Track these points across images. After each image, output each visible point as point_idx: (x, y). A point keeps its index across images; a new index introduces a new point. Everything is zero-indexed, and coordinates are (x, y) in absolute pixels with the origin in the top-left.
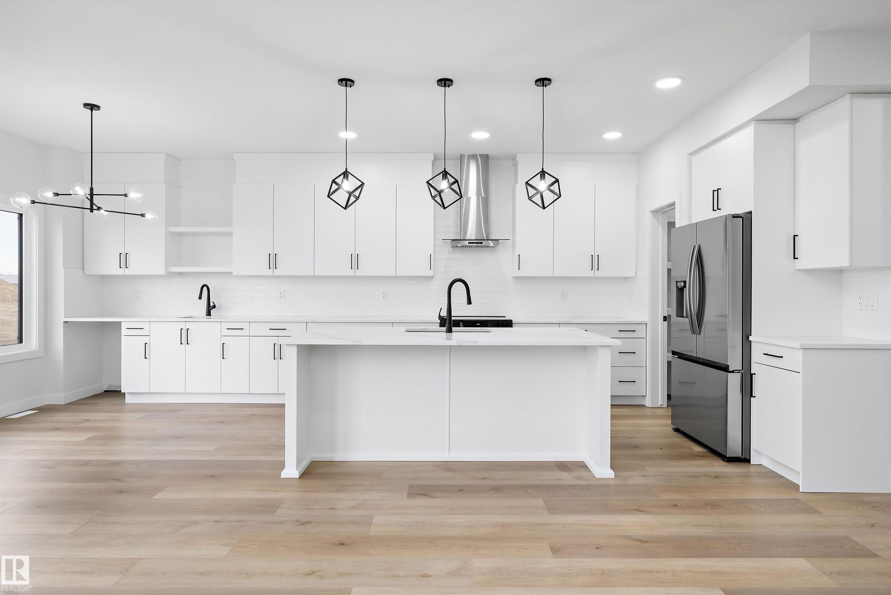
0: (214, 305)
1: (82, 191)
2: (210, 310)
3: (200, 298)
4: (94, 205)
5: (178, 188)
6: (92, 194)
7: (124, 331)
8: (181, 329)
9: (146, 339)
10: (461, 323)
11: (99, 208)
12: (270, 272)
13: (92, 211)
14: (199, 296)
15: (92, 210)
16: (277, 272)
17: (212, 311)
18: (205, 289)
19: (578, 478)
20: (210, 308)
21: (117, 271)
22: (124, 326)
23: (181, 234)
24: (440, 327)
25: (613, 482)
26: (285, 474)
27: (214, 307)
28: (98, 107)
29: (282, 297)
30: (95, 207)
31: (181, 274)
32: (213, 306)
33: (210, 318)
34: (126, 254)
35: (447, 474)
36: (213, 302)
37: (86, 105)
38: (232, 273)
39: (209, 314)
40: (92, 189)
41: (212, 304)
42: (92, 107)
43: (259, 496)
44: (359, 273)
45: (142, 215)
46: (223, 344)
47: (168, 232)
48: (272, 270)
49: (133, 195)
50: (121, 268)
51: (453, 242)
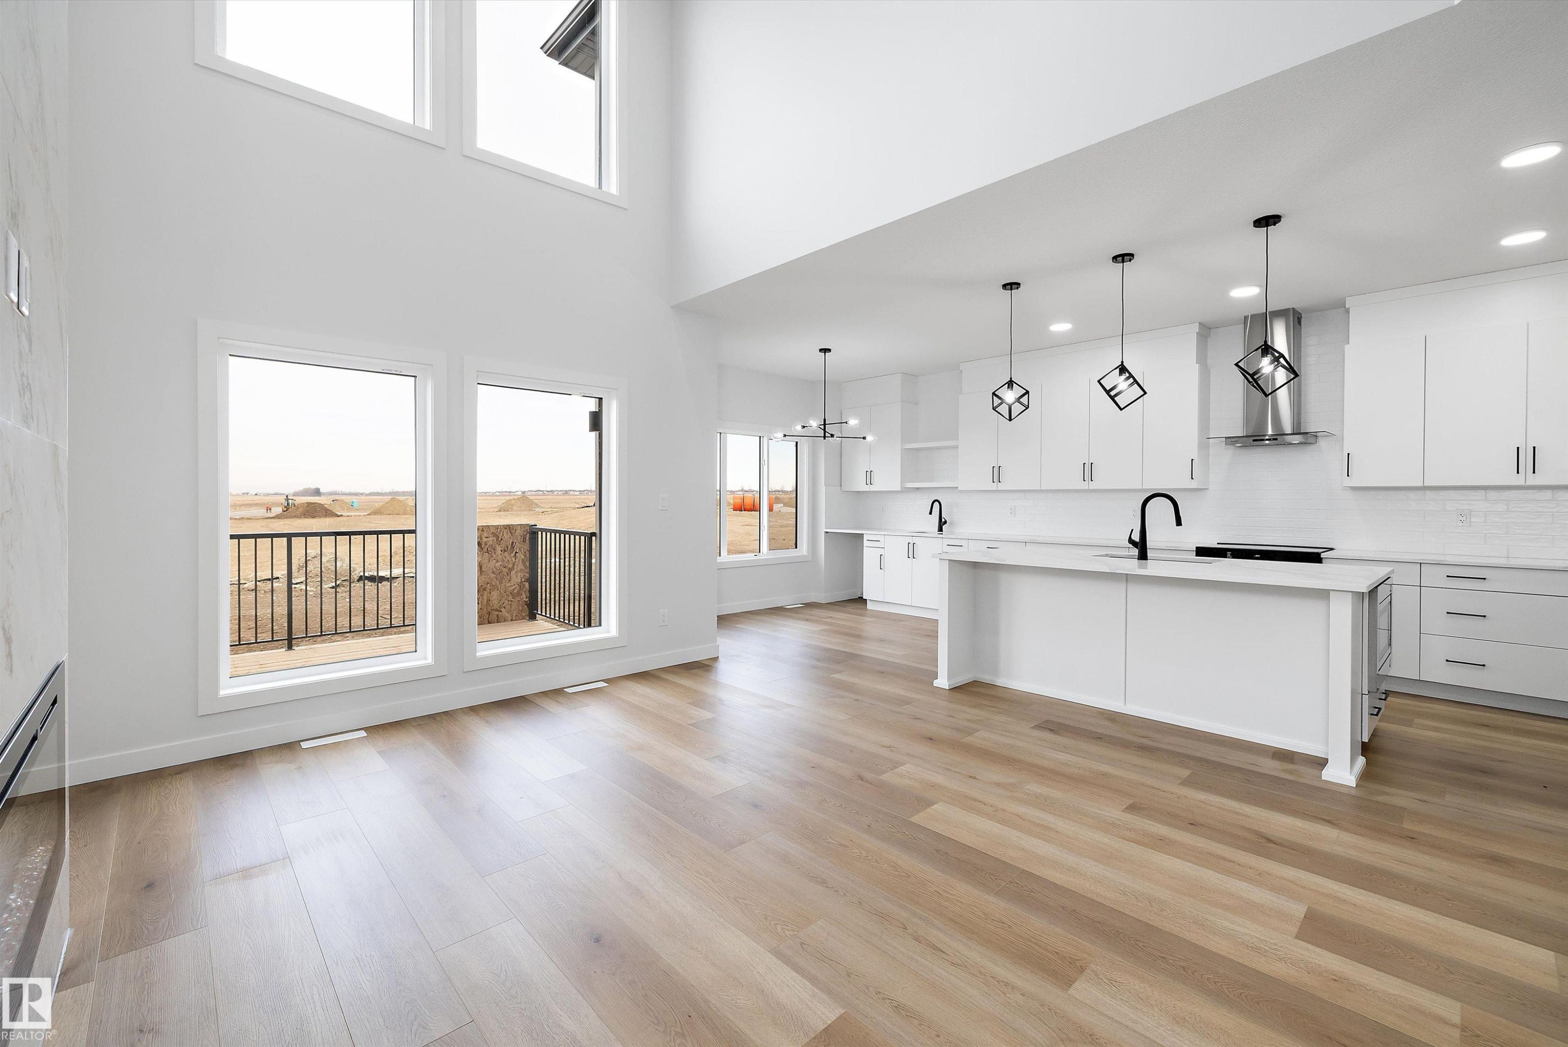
0: (945, 520)
1: (814, 423)
3: (932, 513)
4: (827, 433)
6: (825, 425)
7: (866, 543)
8: (908, 543)
9: (881, 552)
10: (1229, 553)
11: (832, 436)
12: (994, 487)
13: (825, 439)
14: (931, 511)
15: (825, 437)
16: (1001, 486)
17: (944, 526)
18: (936, 505)
19: (1290, 772)
20: (942, 524)
21: (862, 487)
22: (865, 538)
23: (918, 450)
24: (1196, 556)
25: (1353, 792)
26: (936, 683)
27: (945, 522)
28: (829, 350)
29: (1012, 514)
30: (827, 435)
31: (918, 488)
33: (942, 534)
34: (871, 472)
35: (1107, 723)
36: (944, 517)
37: (821, 350)
38: (959, 487)
39: (940, 529)
40: (825, 420)
41: (943, 520)
42: (825, 351)
43: (902, 692)
44: (1093, 486)
45: (864, 438)
47: (904, 448)
49: (853, 422)
50: (867, 485)
51: (1228, 439)
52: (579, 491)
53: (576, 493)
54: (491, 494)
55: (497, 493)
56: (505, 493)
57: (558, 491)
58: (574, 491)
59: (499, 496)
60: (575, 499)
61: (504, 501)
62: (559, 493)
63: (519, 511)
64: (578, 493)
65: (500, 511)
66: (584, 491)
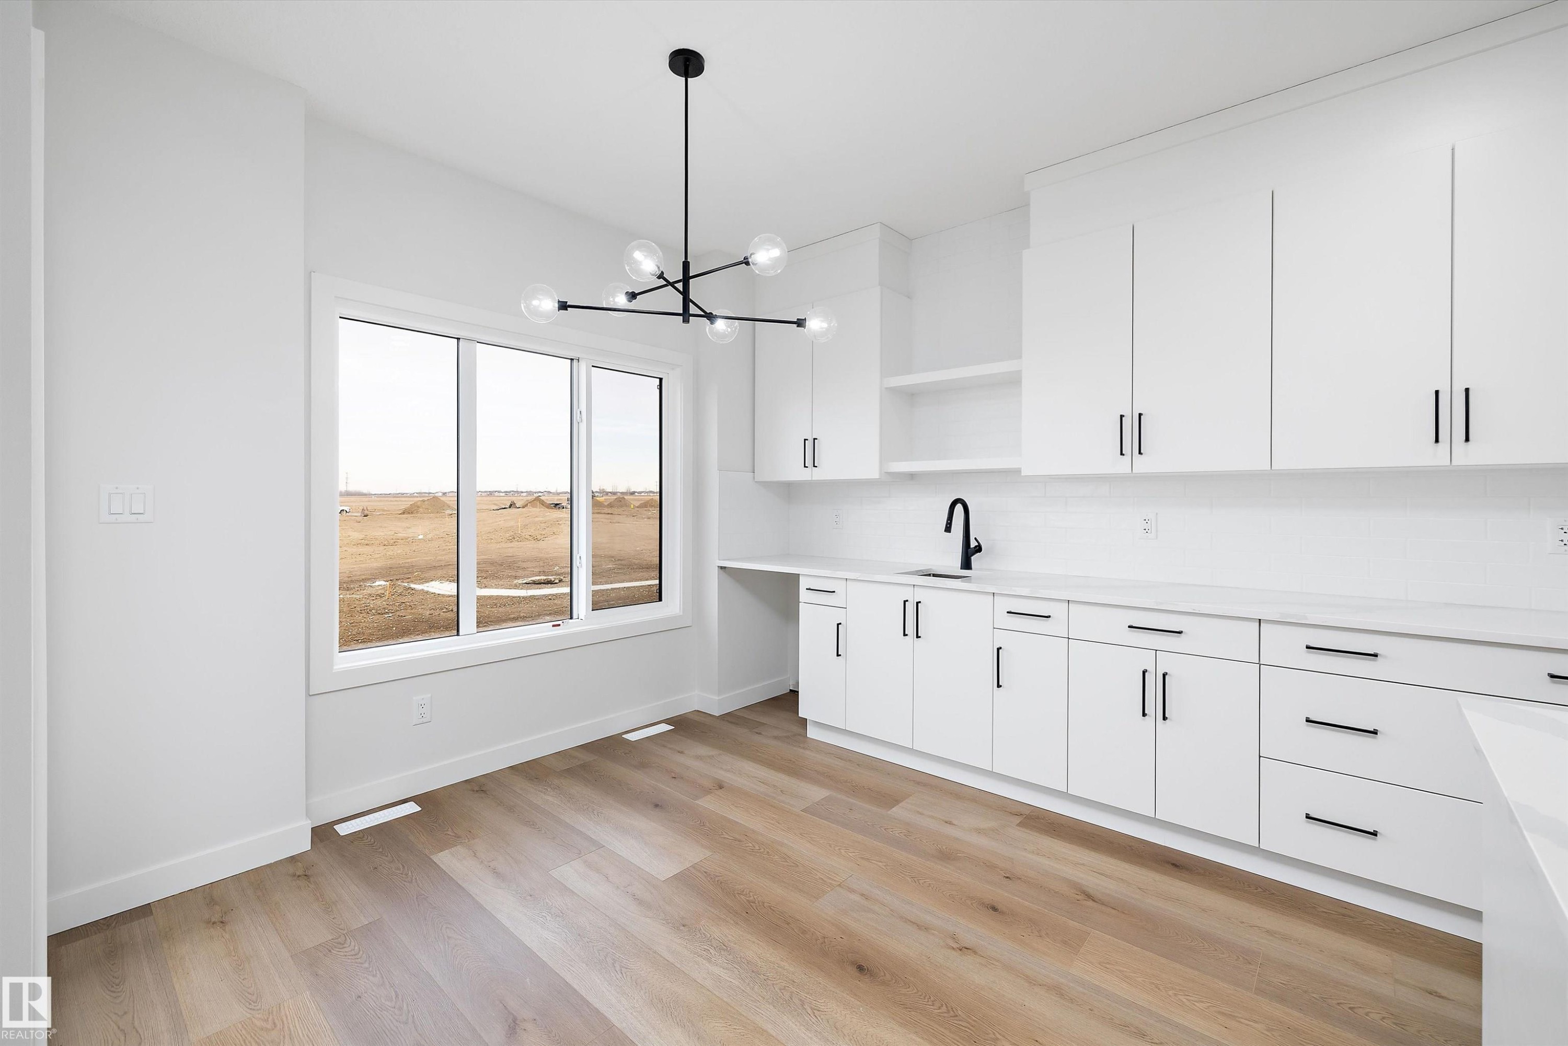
0: (977, 544)
2: (969, 555)
3: (948, 529)
4: (690, 303)
5: (909, 298)
6: (686, 276)
7: (804, 595)
8: (905, 602)
9: (838, 614)
11: (709, 314)
12: (1122, 466)
13: (686, 321)
14: (946, 525)
15: (686, 315)
16: (1143, 465)
17: (974, 559)
18: (959, 508)
20: (969, 552)
21: (795, 472)
22: (804, 583)
27: (979, 549)
29: (1149, 532)
31: (912, 477)
32: (976, 547)
33: (970, 573)
34: (814, 439)
36: (975, 539)
38: (1020, 471)
39: (967, 564)
40: (686, 261)
41: (973, 544)
45: (800, 323)
46: (998, 649)
47: (886, 388)
48: (1127, 458)
49: (761, 258)
50: (807, 467)
52: (504, 492)
53: (501, 494)
54: (409, 495)
55: (415, 494)
56: (423, 494)
57: (482, 492)
58: (499, 492)
59: (417, 497)
60: (502, 500)
61: (411, 503)
62: (483, 494)
63: (425, 513)
64: (503, 494)
65: (404, 513)
66: (510, 492)
